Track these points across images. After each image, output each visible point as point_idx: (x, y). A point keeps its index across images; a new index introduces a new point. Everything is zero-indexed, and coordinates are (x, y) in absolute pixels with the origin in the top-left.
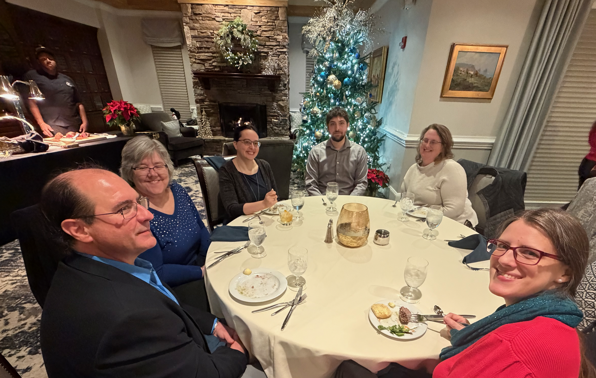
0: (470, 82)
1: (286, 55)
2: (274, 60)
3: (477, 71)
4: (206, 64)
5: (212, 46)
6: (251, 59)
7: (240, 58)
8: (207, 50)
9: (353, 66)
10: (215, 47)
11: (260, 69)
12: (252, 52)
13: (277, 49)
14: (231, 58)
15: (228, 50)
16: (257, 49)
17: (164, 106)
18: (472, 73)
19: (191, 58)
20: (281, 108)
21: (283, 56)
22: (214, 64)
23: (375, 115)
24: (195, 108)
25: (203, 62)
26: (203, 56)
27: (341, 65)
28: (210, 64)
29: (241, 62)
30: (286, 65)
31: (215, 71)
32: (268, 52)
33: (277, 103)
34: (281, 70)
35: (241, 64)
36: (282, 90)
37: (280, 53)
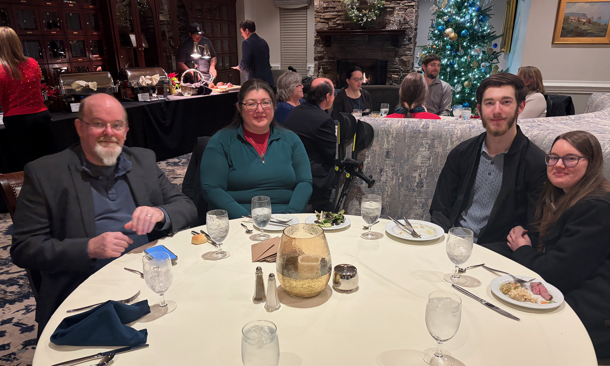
0: (583, 29)
1: (414, 9)
2: (400, 14)
3: (589, 19)
4: (330, 23)
5: (338, 6)
6: (376, 15)
7: (364, 15)
8: (332, 10)
9: (471, 19)
10: (341, 6)
11: (384, 24)
12: (377, 8)
13: (405, 3)
14: (356, 16)
15: (353, 8)
16: (383, 5)
17: (281, 65)
18: (584, 21)
19: (316, 18)
20: (404, 63)
21: (410, 9)
22: (337, 22)
23: (497, 64)
24: (313, 66)
25: (328, 21)
26: (328, 15)
27: (459, 19)
28: (334, 22)
29: (365, 19)
30: (414, 18)
31: (338, 29)
32: (395, 7)
33: (399, 58)
34: (407, 24)
35: (365, 21)
36: (406, 45)
37: (407, 7)
